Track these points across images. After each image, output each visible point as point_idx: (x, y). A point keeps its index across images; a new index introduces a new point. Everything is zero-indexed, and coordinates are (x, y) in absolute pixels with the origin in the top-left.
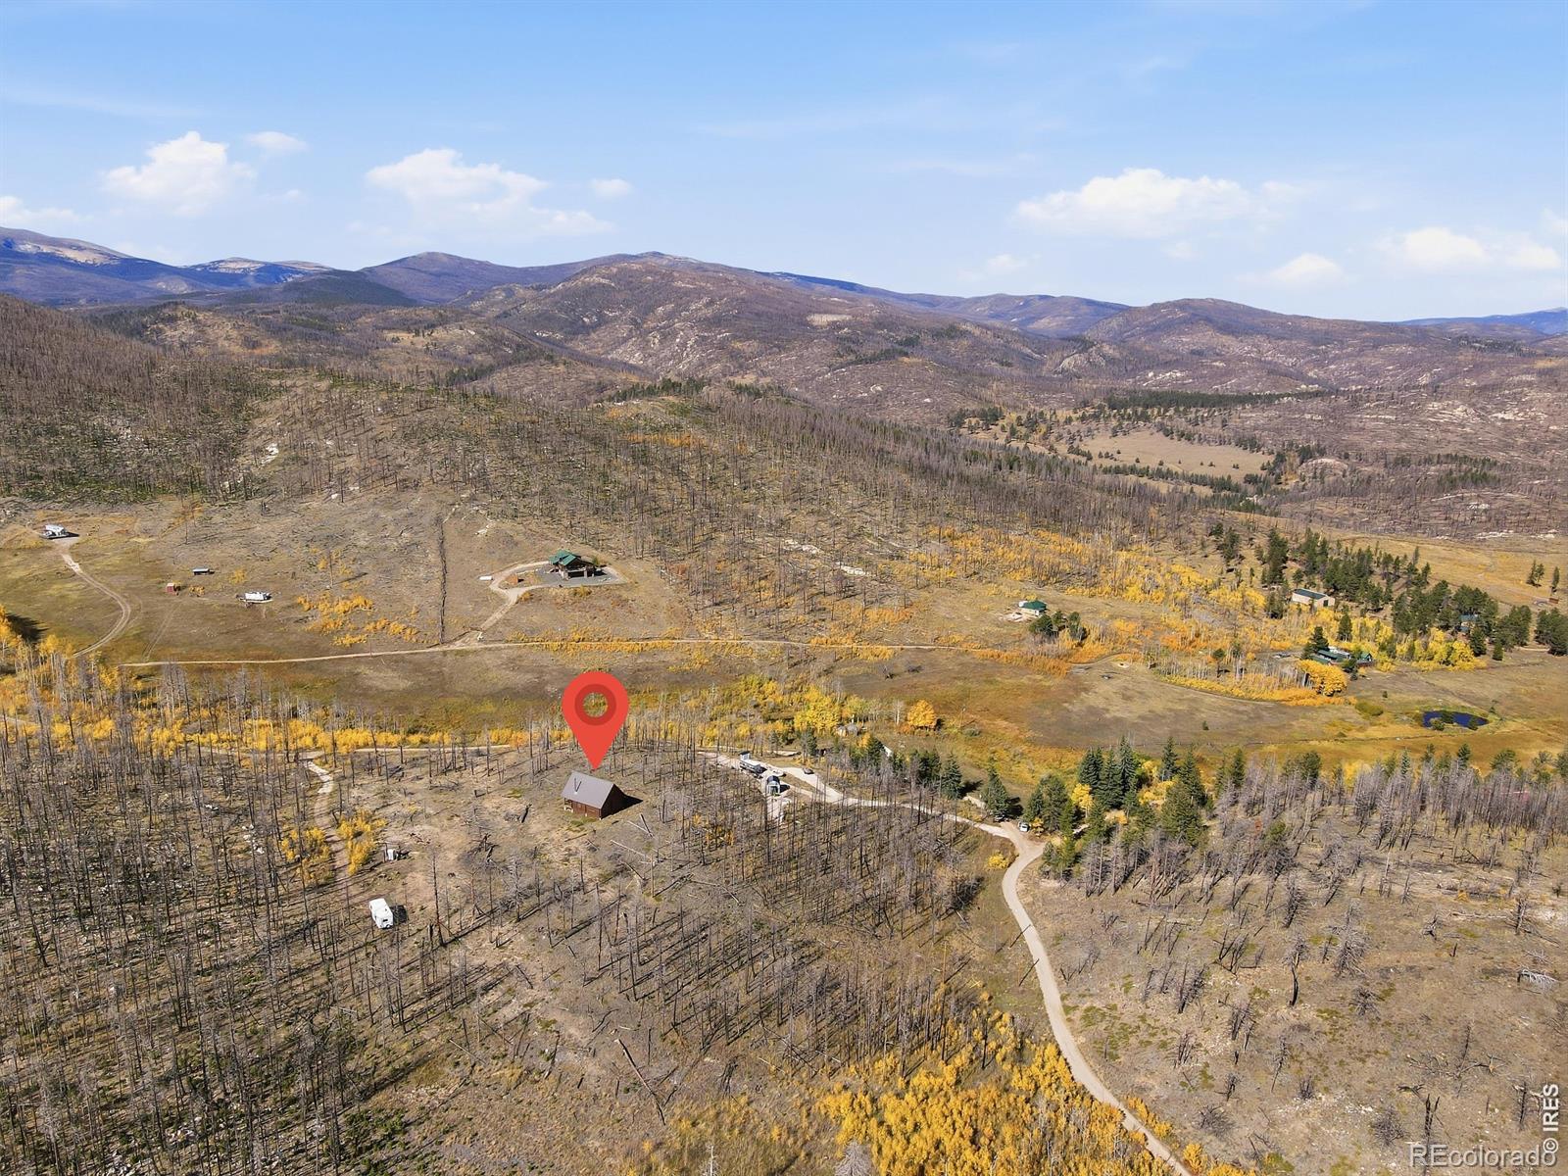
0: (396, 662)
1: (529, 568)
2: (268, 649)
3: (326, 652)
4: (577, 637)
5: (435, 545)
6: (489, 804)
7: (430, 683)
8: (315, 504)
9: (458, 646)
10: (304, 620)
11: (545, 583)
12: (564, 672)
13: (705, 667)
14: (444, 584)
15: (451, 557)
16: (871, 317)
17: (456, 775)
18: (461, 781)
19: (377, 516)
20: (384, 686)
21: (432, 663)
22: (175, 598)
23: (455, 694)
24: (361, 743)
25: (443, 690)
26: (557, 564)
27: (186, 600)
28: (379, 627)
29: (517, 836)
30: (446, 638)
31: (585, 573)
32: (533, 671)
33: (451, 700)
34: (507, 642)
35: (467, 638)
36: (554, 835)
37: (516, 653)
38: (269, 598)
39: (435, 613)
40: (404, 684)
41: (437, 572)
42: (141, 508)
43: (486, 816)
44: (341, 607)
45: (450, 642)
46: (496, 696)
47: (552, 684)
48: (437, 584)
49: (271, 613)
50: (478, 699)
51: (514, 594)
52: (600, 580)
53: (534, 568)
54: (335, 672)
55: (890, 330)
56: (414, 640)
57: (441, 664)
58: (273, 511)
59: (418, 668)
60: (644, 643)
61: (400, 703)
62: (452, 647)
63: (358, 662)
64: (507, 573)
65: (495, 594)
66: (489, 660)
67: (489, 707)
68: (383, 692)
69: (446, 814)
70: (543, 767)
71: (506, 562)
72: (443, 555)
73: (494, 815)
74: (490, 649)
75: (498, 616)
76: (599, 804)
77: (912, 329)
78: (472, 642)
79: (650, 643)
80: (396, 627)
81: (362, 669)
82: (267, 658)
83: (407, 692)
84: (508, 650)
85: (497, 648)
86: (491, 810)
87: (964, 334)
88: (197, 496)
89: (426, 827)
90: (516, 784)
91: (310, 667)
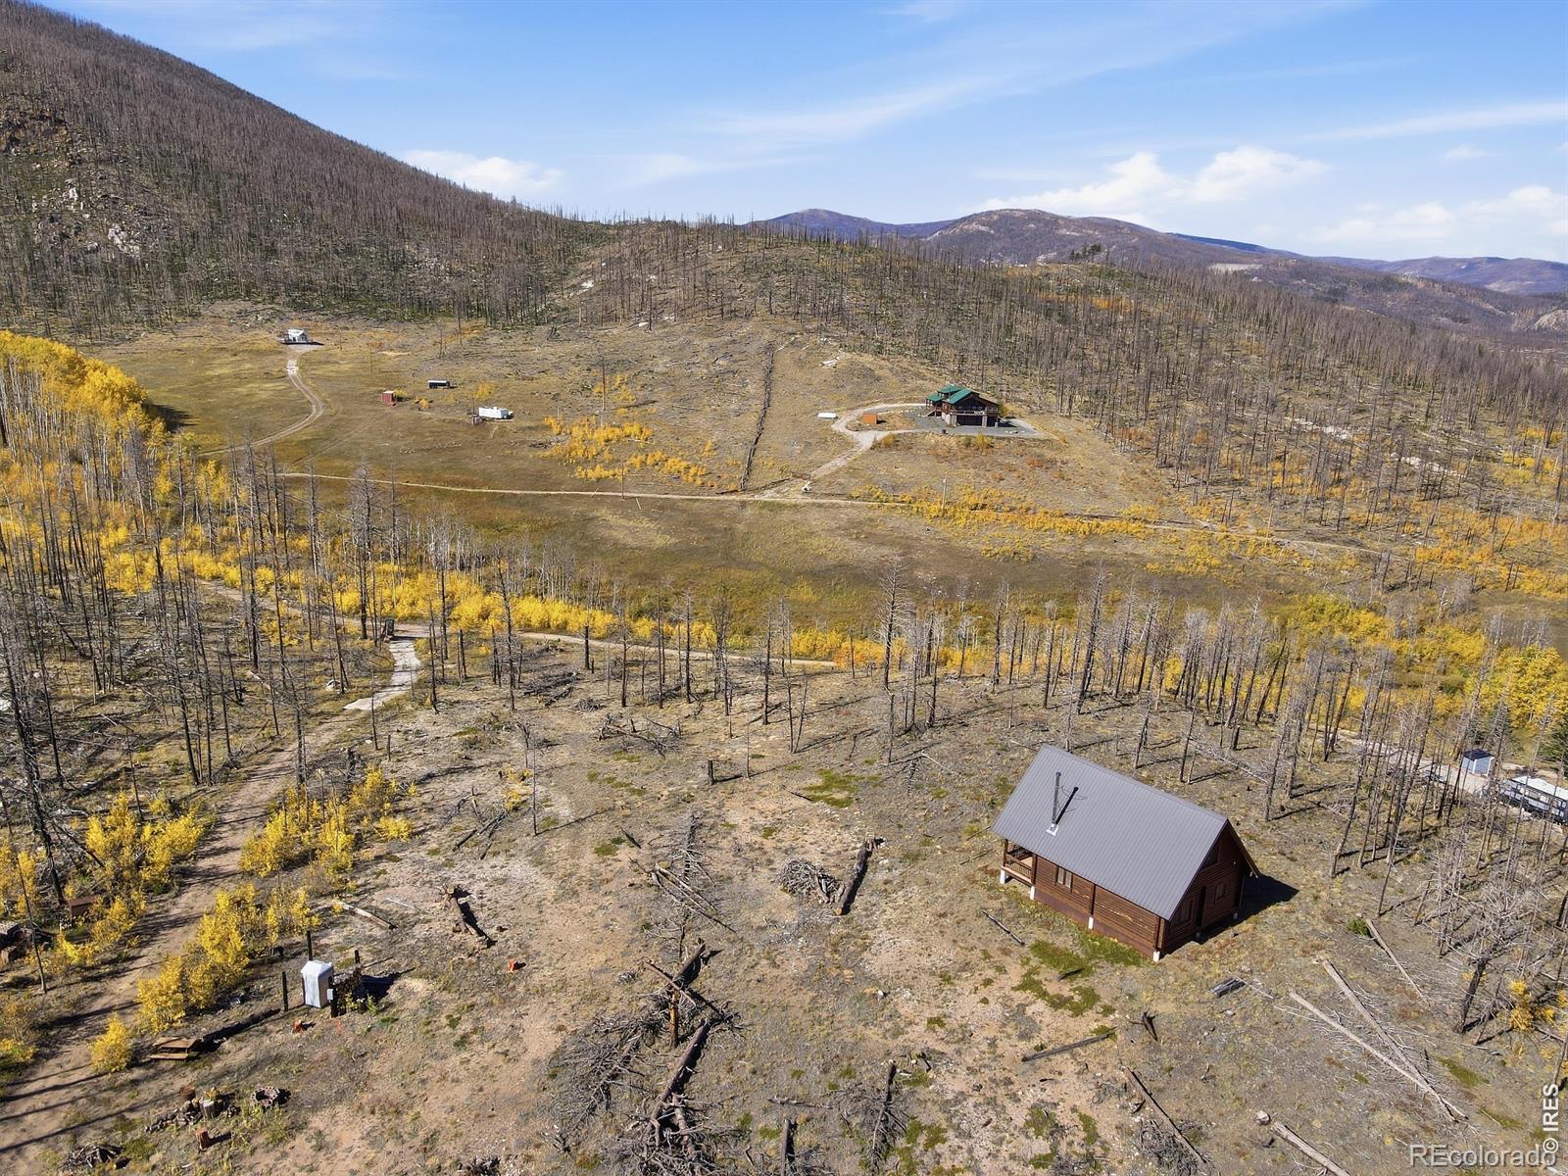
0: (660, 510)
1: (894, 408)
2: (475, 473)
3: (557, 485)
4: (972, 501)
5: (759, 375)
6: (741, 815)
7: (708, 543)
8: (615, 331)
9: (768, 496)
10: (544, 445)
11: (917, 427)
12: (948, 550)
13: (1215, 573)
14: (762, 420)
15: (779, 389)
16: (1286, 266)
17: (686, 708)
18: (692, 726)
19: (689, 343)
20: (630, 541)
21: (720, 516)
22: (389, 409)
23: (747, 565)
24: (535, 622)
25: (727, 555)
26: (938, 404)
27: (401, 413)
28: (649, 461)
29: (816, 978)
30: (749, 485)
31: (985, 420)
32: (892, 544)
33: (736, 573)
34: (851, 498)
35: (784, 488)
36: (967, 1005)
37: (864, 515)
38: (509, 417)
39: (741, 453)
40: (660, 541)
41: (757, 406)
42: (412, 326)
43: (720, 861)
44: (601, 434)
45: (757, 490)
46: (820, 576)
47: (927, 567)
48: (753, 419)
49: (503, 432)
50: (788, 577)
51: (866, 439)
52: (1007, 433)
53: (904, 409)
54: (558, 513)
55: (1309, 281)
56: (699, 482)
57: (734, 518)
58: (563, 336)
59: (694, 520)
60: (1094, 522)
61: (646, 568)
62: (757, 497)
63: (598, 503)
64: (860, 411)
65: (840, 435)
66: (816, 520)
67: (805, 593)
68: (625, 547)
69: (598, 831)
70: (923, 717)
71: (857, 399)
72: (768, 384)
73: (751, 858)
74: (820, 506)
75: (840, 462)
76: (1165, 899)
77: (1338, 279)
78: (794, 494)
79: (1104, 523)
80: (675, 464)
81: (603, 512)
82: (465, 484)
83: (665, 552)
84: (852, 511)
85: (833, 506)
86: (746, 837)
87: (1404, 286)
88: (482, 321)
89: (520, 869)
90: (834, 759)
91: (521, 502)
